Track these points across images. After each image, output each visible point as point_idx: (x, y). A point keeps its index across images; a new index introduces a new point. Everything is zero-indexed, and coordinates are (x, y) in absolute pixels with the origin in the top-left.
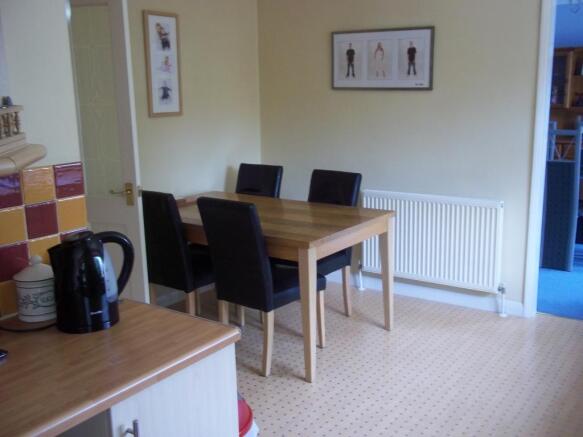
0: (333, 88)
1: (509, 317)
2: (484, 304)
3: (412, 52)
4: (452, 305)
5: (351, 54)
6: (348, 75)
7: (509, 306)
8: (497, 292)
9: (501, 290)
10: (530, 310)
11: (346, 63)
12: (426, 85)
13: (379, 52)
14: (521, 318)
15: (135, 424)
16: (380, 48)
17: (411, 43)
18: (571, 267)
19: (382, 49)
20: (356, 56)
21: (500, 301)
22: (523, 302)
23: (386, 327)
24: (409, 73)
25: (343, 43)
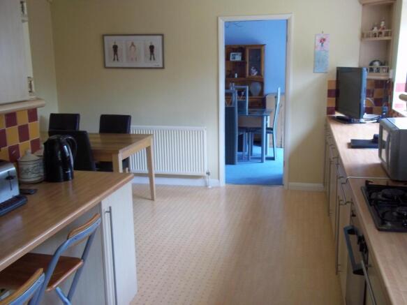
0: (105, 67)
1: (213, 188)
2: (199, 183)
3: (152, 48)
4: (182, 186)
5: (115, 48)
6: (114, 59)
7: (212, 182)
8: (205, 175)
9: (208, 174)
10: (223, 183)
11: (112, 52)
12: (161, 66)
13: (133, 47)
14: (218, 187)
15: (110, 208)
16: (133, 45)
17: (151, 43)
18: (237, 162)
19: (134, 46)
20: (118, 49)
21: (207, 180)
22: (219, 179)
23: (153, 199)
24: (151, 59)
25: (110, 42)
